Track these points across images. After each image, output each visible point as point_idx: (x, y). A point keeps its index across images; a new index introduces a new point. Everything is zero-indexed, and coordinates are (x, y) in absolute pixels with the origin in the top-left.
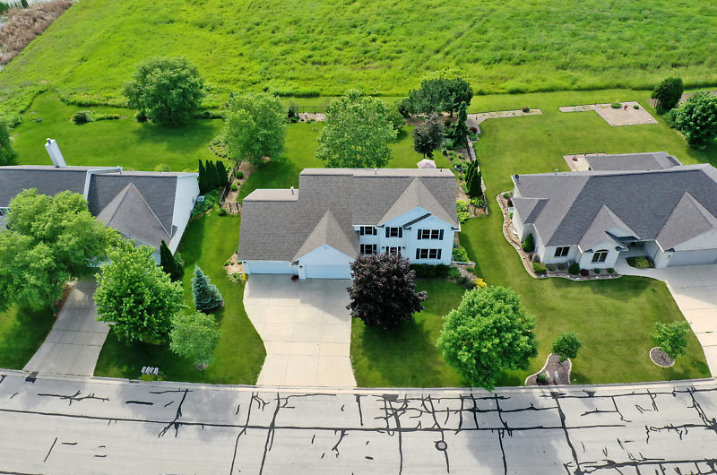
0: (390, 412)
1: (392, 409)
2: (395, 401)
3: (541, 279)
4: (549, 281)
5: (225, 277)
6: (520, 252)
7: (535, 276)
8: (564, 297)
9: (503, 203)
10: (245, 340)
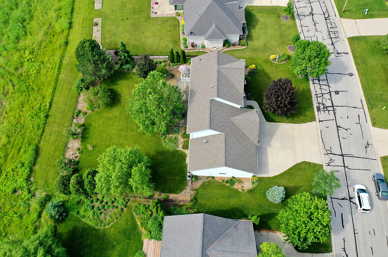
0: (325, 109)
2: (319, 107)
3: (247, 45)
4: (249, 42)
5: (254, 190)
6: (229, 49)
7: (246, 47)
8: (258, 39)
9: (190, 50)
10: (298, 172)
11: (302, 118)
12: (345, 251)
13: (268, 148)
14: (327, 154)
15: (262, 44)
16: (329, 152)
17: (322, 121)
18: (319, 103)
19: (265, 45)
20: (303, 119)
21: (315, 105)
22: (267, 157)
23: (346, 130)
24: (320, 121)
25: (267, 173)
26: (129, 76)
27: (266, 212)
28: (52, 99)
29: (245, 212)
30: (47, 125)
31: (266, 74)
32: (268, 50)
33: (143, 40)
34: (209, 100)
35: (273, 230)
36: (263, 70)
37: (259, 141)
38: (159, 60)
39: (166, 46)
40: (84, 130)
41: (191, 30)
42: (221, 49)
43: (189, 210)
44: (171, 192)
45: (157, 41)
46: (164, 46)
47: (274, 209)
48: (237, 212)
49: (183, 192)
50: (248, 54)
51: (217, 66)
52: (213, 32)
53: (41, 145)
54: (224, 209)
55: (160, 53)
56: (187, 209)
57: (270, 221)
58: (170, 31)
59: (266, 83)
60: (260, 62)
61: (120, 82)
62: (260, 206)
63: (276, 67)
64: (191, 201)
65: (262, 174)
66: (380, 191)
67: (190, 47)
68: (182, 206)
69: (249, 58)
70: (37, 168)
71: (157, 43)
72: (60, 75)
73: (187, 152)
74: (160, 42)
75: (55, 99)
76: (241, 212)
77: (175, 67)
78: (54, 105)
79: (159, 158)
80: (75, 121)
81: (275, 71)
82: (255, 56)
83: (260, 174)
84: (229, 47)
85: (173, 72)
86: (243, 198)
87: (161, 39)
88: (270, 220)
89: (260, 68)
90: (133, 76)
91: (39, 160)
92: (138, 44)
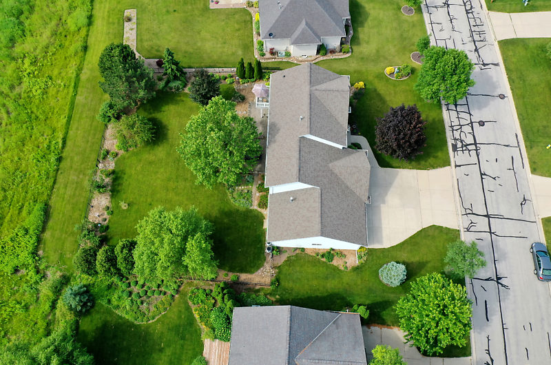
0: (464, 148)
1: (462, 147)
2: (456, 145)
3: (352, 51)
4: (354, 48)
5: (361, 268)
6: (325, 58)
7: (350, 54)
8: (368, 43)
9: (269, 59)
10: (424, 241)
11: (431, 160)
12: (489, 354)
13: (382, 205)
14: (466, 214)
15: (374, 51)
16: (469, 212)
17: (460, 166)
18: (455, 139)
19: (378, 51)
20: (432, 163)
21: (450, 142)
22: (380, 220)
23: (494, 178)
24: (456, 166)
25: (380, 242)
26: (179, 98)
27: (379, 299)
28: (67, 133)
29: (348, 299)
30: (59, 172)
31: (379, 95)
32: (382, 59)
33: (199, 44)
34: (298, 139)
35: (388, 325)
36: (375, 90)
37: (369, 198)
38: (222, 75)
39: (233, 54)
40: (115, 180)
41: (270, 30)
42: (313, 58)
43: (268, 296)
44: (243, 270)
45: (219, 45)
46: (230, 53)
47: (389, 295)
48: (338, 299)
49: (259, 271)
50: (353, 65)
51: (309, 87)
52: (303, 33)
53: (52, 203)
54: (319, 295)
55: (225, 64)
56: (266, 295)
57: (384, 312)
58: (239, 30)
59: (378, 109)
60: (371, 78)
61: (165, 108)
62: (370, 290)
63: (394, 86)
64: (272, 283)
65: (373, 243)
66: (540, 268)
67: (268, 55)
68: (258, 291)
69: (355, 72)
70: (47, 235)
71: (220, 47)
72: (78, 97)
73: (265, 212)
74: (224, 47)
75: (71, 133)
76: (343, 299)
77: (246, 85)
78: (69, 143)
79: (225, 221)
80: (100, 166)
81: (393, 92)
82: (364, 69)
83: (371, 244)
84: (326, 54)
85: (243, 93)
86: (346, 279)
87: (225, 43)
88: (385, 310)
89: (371, 87)
90: (184, 99)
91: (50, 224)
92: (191, 50)
